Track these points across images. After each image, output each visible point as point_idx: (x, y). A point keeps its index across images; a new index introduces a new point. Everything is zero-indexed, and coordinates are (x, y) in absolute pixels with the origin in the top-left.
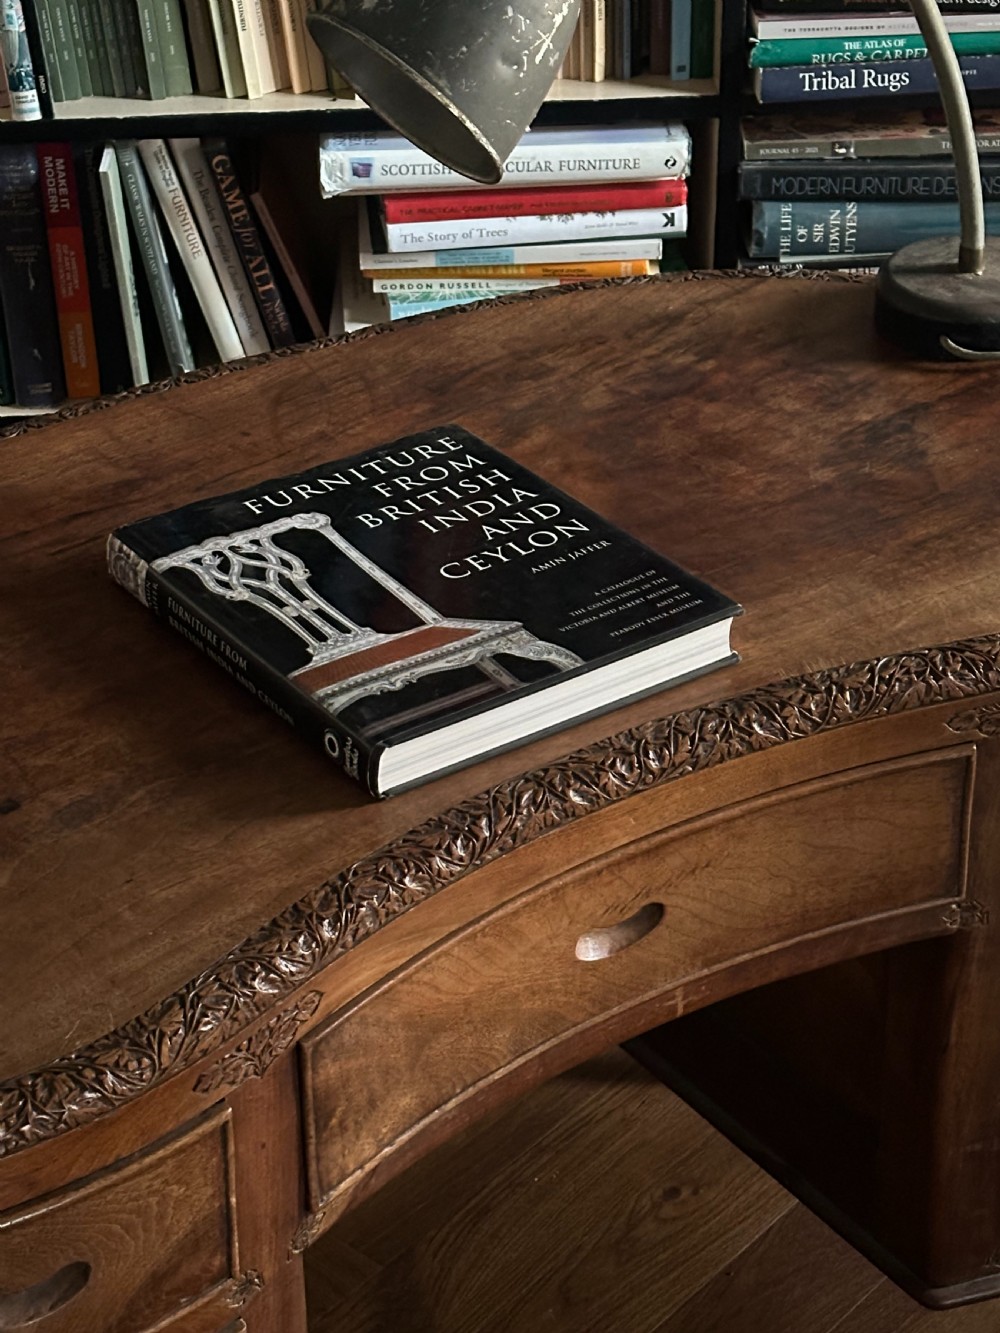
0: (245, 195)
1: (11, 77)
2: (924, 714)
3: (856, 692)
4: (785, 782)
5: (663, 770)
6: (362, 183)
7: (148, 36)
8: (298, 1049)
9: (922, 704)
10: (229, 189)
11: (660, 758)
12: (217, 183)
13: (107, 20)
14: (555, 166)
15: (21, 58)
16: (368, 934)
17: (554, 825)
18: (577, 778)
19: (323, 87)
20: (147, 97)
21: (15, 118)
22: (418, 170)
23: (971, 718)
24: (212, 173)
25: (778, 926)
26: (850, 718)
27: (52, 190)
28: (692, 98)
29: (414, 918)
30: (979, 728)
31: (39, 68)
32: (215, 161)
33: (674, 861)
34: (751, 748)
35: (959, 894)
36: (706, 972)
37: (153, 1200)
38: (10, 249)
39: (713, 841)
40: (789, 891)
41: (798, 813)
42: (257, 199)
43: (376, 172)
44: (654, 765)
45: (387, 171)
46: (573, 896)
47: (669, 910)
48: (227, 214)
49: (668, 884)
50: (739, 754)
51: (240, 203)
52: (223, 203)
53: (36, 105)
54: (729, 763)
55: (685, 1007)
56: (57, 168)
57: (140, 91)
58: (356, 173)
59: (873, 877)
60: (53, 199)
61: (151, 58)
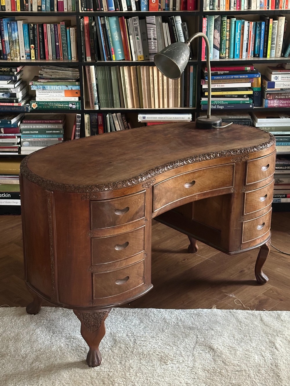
0: (127, 123)
1: (95, 103)
2: (228, 158)
3: (219, 154)
4: (211, 166)
5: (195, 161)
6: (144, 120)
7: (114, 99)
8: (153, 186)
9: (228, 156)
10: (125, 122)
11: (195, 159)
12: (123, 121)
13: (109, 96)
14: (172, 118)
15: (96, 100)
16: (161, 173)
17: (182, 166)
18: (185, 160)
19: (139, 107)
20: (114, 107)
21: (95, 109)
22: (152, 118)
23: (234, 159)
24: (122, 119)
25: (210, 188)
26: (219, 157)
27: (99, 121)
28: (192, 109)
29: (166, 173)
30: (235, 160)
31: (99, 102)
32: (123, 117)
33: (197, 175)
34: (206, 160)
35: (233, 186)
36: (200, 193)
37: (137, 200)
38: (93, 129)
39: (202, 172)
40: (211, 182)
41: (212, 170)
42: (129, 124)
43: (146, 118)
44: (194, 160)
45: (148, 118)
46: (184, 177)
47: (196, 182)
48: (124, 125)
49: (196, 178)
50: (205, 160)
51: (126, 124)
52: (124, 124)
53: (98, 107)
54: (203, 161)
55: (198, 198)
56: (100, 117)
57: (113, 107)
58: (143, 118)
59: (222, 182)
60: (100, 122)
61: (115, 102)
